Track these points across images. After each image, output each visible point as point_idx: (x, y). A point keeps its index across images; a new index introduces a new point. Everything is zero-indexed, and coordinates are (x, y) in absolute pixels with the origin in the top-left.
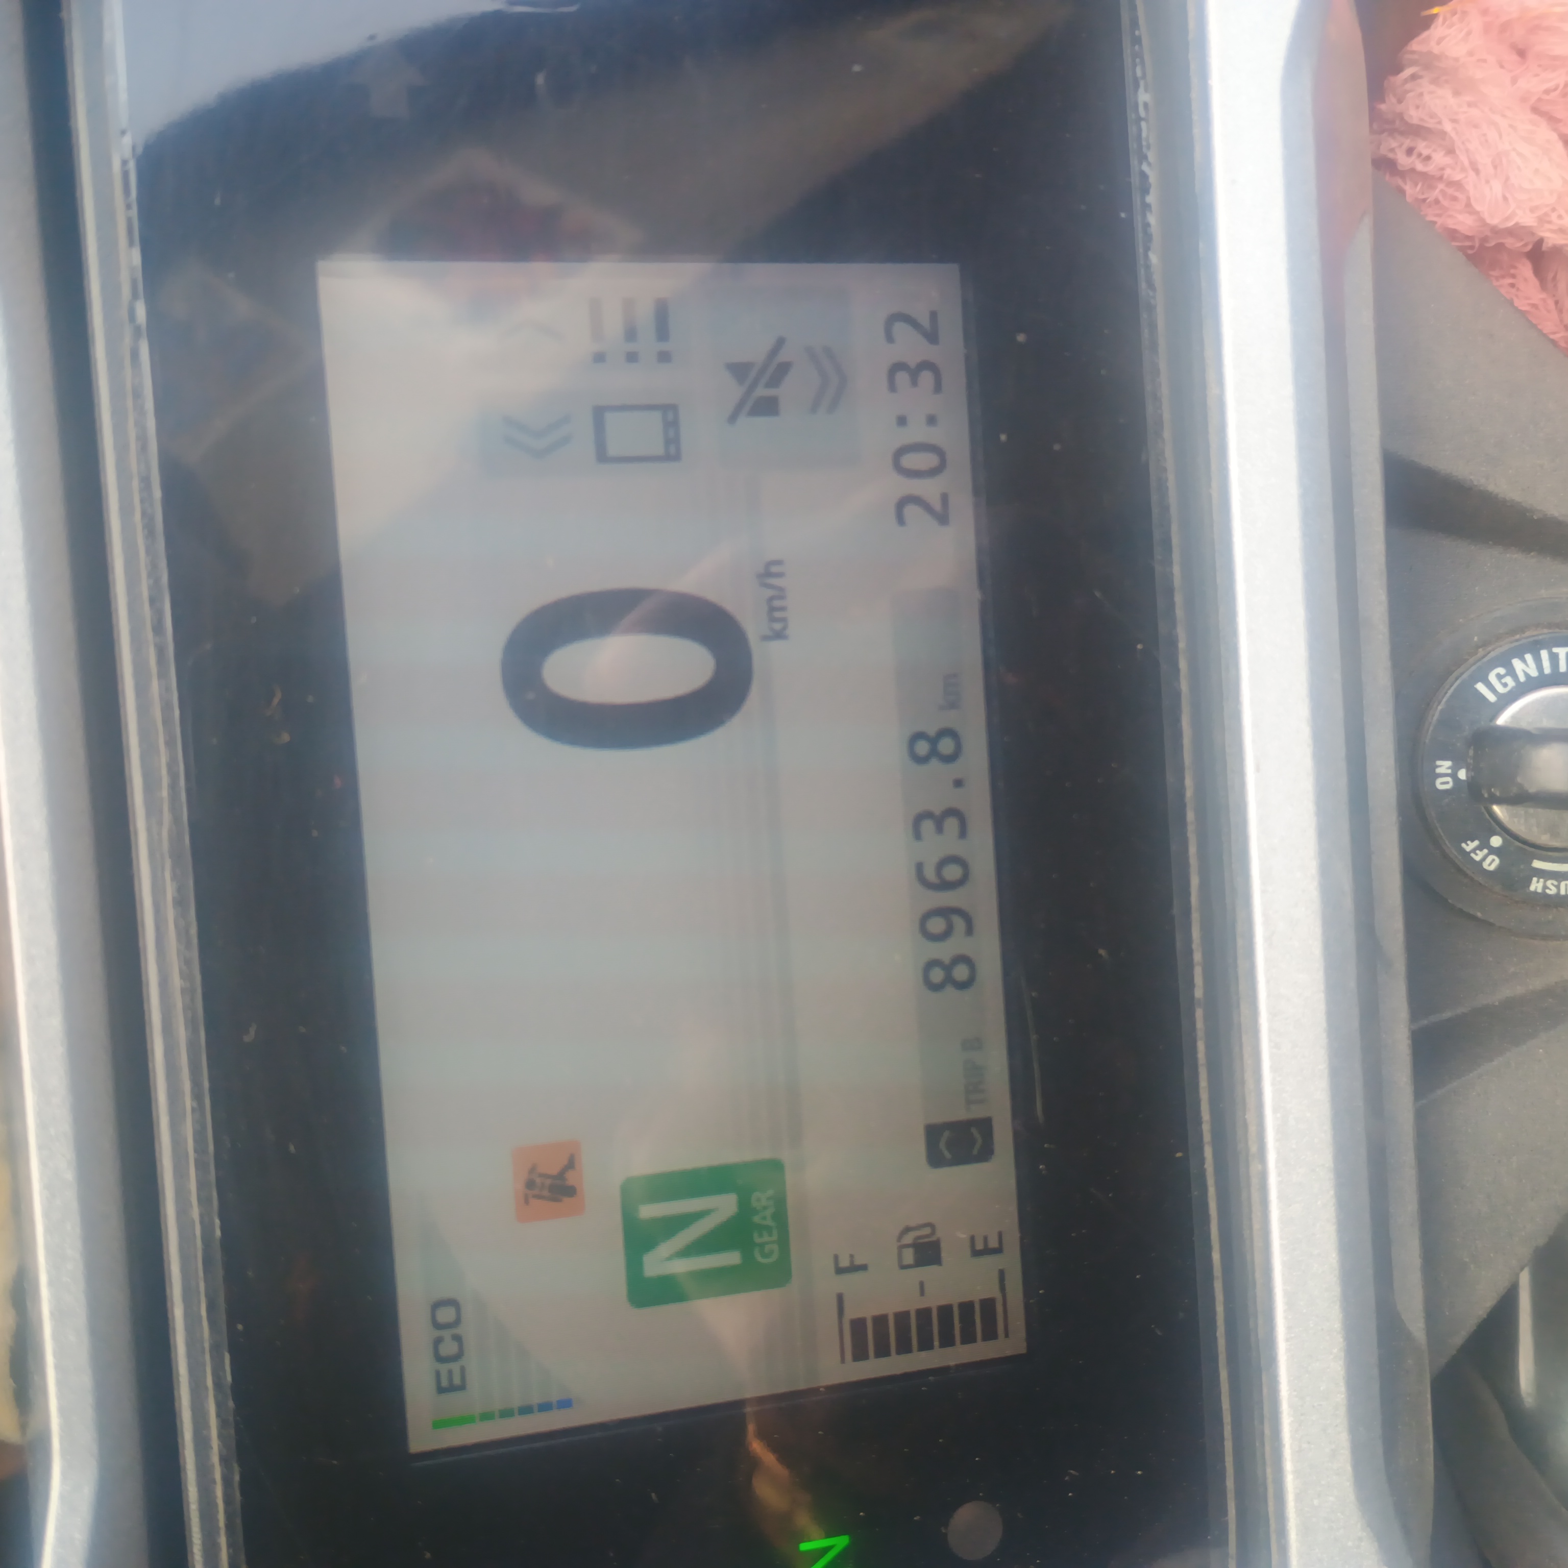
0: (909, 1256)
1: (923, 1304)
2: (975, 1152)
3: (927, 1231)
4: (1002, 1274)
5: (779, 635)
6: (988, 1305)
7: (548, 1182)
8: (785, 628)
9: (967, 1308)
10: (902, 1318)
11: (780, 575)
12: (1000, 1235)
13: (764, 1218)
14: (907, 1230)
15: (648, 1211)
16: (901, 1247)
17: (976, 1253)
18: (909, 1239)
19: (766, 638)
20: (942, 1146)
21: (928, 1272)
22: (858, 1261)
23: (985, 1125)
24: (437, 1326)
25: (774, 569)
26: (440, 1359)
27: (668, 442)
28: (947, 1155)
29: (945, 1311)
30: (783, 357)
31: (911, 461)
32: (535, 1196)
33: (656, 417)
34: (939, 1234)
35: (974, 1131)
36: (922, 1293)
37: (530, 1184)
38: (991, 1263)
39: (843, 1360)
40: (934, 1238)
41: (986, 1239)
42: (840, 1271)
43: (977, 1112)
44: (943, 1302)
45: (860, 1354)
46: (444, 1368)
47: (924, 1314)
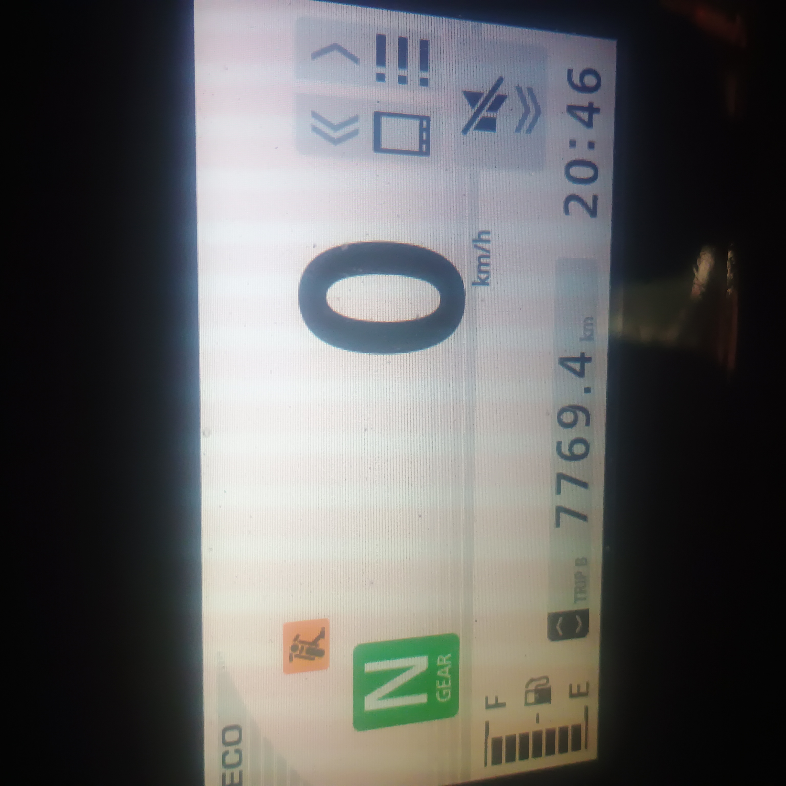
0: (532, 698)
1: (537, 728)
2: (578, 630)
3: (544, 681)
4: (586, 709)
5: (484, 283)
6: (577, 730)
7: (306, 647)
8: (488, 278)
9: (564, 731)
10: (524, 738)
11: (488, 241)
12: (588, 685)
13: (444, 672)
14: (532, 680)
15: (370, 667)
16: (527, 692)
17: (572, 696)
18: (532, 686)
19: (474, 284)
20: (558, 627)
21: (542, 708)
22: (500, 701)
23: (585, 614)
24: (225, 743)
25: (484, 237)
26: (225, 765)
27: (422, 142)
28: (560, 632)
29: (551, 734)
30: (502, 90)
31: (576, 171)
32: (296, 656)
33: (416, 123)
34: (551, 683)
35: (578, 618)
36: (538, 721)
37: (294, 648)
38: (581, 702)
39: (486, 764)
40: (548, 686)
41: (579, 687)
42: (488, 707)
43: (580, 606)
44: (550, 726)
45: (497, 760)
46: (228, 772)
47: (537, 736)
